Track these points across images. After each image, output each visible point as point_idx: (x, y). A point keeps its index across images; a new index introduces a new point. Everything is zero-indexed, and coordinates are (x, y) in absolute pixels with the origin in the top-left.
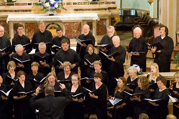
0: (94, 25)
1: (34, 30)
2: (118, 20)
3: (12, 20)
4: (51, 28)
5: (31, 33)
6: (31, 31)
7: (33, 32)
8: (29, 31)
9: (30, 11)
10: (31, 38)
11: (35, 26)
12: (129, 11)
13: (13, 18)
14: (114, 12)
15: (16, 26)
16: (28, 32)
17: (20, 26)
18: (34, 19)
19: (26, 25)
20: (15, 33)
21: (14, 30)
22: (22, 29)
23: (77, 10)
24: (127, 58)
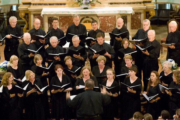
0: (129, 19)
1: (69, 24)
2: (153, 14)
3: (46, 14)
4: (85, 22)
5: (65, 27)
6: (65, 24)
7: (67, 26)
8: (64, 24)
9: (64, 4)
10: (65, 31)
11: (70, 20)
12: (164, 5)
13: (48, 11)
14: (149, 5)
15: (51, 20)
16: (62, 26)
17: (55, 20)
18: (68, 12)
19: (61, 19)
20: (49, 26)
21: (48, 23)
22: (57, 23)
23: (111, 4)
24: (162, 53)
